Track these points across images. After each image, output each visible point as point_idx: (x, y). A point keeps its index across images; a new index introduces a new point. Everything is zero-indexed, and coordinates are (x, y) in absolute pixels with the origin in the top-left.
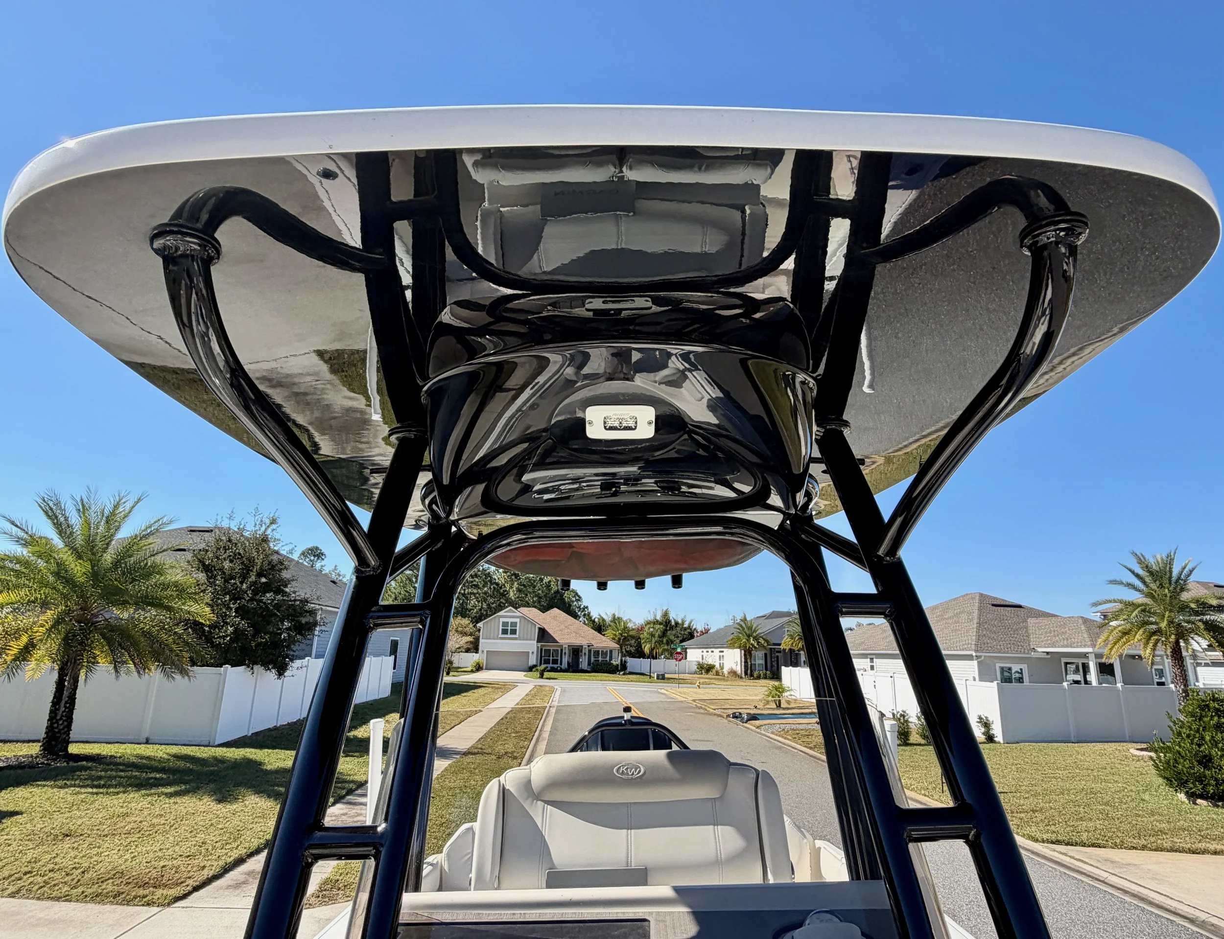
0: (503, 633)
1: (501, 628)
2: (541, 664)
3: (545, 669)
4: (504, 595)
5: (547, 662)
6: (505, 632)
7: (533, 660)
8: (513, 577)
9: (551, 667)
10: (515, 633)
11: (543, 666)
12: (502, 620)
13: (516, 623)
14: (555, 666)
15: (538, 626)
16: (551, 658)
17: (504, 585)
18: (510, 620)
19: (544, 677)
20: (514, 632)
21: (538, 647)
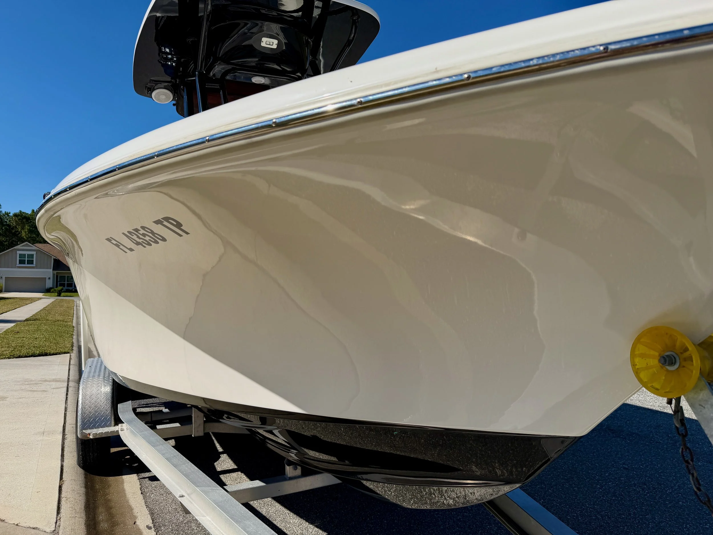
0: (20, 263)
1: (18, 259)
2: (57, 287)
3: (62, 289)
4: (16, 234)
5: (63, 285)
6: (22, 262)
7: (49, 284)
8: (24, 220)
9: (66, 289)
10: (33, 263)
11: (60, 288)
12: (19, 252)
13: (33, 255)
14: (71, 288)
15: (53, 257)
16: (66, 283)
17: (16, 227)
18: (26, 253)
19: (62, 295)
20: (30, 262)
21: (54, 274)
